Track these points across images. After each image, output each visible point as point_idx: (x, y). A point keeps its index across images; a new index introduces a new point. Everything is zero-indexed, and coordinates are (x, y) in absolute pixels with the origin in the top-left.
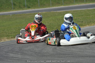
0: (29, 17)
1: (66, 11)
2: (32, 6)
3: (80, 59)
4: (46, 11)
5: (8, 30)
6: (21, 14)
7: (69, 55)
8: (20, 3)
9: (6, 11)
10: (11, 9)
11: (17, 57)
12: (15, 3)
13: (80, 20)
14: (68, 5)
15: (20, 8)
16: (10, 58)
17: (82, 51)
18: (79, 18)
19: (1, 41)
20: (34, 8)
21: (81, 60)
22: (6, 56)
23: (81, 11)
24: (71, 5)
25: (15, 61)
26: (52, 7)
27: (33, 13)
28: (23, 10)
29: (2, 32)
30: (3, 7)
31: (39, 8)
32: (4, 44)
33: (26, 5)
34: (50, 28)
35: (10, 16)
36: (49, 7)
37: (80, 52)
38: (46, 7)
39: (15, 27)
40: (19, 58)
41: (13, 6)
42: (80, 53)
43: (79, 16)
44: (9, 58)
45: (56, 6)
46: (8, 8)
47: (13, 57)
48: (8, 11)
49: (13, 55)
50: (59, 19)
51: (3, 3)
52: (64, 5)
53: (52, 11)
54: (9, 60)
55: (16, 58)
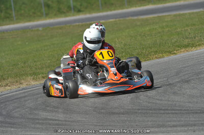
0: (79, 31)
1: (159, 17)
2: (86, 8)
3: (190, 118)
4: (116, 18)
5: (35, 62)
6: (62, 26)
7: (167, 110)
9: (30, 21)
10: (40, 16)
11: (56, 119)
12: (50, 3)
13: (190, 34)
14: (161, 3)
15: (60, 12)
16: (40, 121)
17: (194, 102)
18: (187, 30)
19: (21, 86)
20: (90, 13)
21: (192, 121)
22: (32, 117)
25: (51, 126)
26: (127, 8)
28: (66, 16)
29: (23, 67)
30: (23, 12)
31: (99, 12)
32: (26, 92)
33: (72, 7)
35: (38, 30)
36: (122, 9)
37: (190, 102)
38: (114, 10)
39: (50, 53)
40: (59, 120)
41: (44, 10)
42: (190, 105)
43: (188, 26)
44: (37, 121)
45: (136, 7)
46: (34, 13)
47: (46, 119)
48: (34, 21)
49: (47, 114)
50: (143, 34)
51: (24, 3)
52: (154, 3)
53: (128, 16)
54: (38, 126)
55: (53, 120)
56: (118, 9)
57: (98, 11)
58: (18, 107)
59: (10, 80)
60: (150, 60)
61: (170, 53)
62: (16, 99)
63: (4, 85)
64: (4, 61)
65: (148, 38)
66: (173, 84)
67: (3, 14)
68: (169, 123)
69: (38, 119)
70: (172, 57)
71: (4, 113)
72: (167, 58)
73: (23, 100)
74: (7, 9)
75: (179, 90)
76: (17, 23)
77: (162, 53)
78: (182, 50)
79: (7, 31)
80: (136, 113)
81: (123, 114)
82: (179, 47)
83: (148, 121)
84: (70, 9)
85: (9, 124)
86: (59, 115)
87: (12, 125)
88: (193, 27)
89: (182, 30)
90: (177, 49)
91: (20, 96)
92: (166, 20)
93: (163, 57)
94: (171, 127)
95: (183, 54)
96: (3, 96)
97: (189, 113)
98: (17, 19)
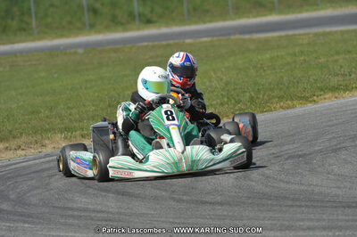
0: (147, 57)
1: (287, 36)
2: (161, 16)
3: (338, 215)
4: (212, 36)
5: (69, 108)
6: (118, 46)
7: (298, 200)
8: (114, 5)
9: (62, 36)
10: (80, 30)
11: (104, 209)
12: (97, 5)
13: (341, 67)
14: (293, 13)
15: (115, 23)
16: (76, 213)
17: (345, 187)
18: (336, 61)
19: (44, 150)
20: (167, 25)
21: (341, 221)
22: (61, 204)
23: (343, 33)
24: (307, 11)
25: (93, 222)
26: (233, 19)
27: (164, 43)
28: (126, 30)
29: (47, 117)
30: (49, 20)
31: (185, 25)
33: (136, 13)
34: (226, 100)
35: (76, 53)
36: (225, 20)
37: (339, 188)
38: (210, 21)
39: (96, 94)
40: (108, 212)
41: (87, 17)
43: (338, 53)
44: (70, 212)
45: (248, 17)
46: (70, 23)
47: (86, 210)
48: (68, 37)
49: (87, 200)
50: (259, 66)
51: (52, 5)
52: (281, 12)
53: (234, 34)
54: (71, 221)
55: (98, 212)
56: (217, 21)
57: (182, 22)
58: (37, 188)
59: (24, 138)
60: (271, 111)
61: (307, 100)
62: (34, 172)
63: (13, 147)
64: (14, 106)
65: (269, 72)
66: (310, 154)
67: (15, 24)
68: (302, 223)
69: (72, 209)
70: (310, 107)
71: (13, 197)
72: (301, 109)
73: (46, 174)
74: (23, 14)
75: (319, 166)
76: (39, 39)
77: (292, 100)
78: (327, 96)
79: (21, 52)
80: (244, 203)
81: (221, 204)
82: (322, 90)
83: (264, 218)
84: (132, 19)
85: (22, 216)
86: (109, 204)
87: (26, 217)
88: (347, 57)
89: (327, 61)
90: (319, 93)
91: (41, 168)
92: (301, 41)
93: (294, 107)
94: (304, 230)
95: (328, 103)
96: (11, 167)
97: (336, 207)
98: (39, 33)
